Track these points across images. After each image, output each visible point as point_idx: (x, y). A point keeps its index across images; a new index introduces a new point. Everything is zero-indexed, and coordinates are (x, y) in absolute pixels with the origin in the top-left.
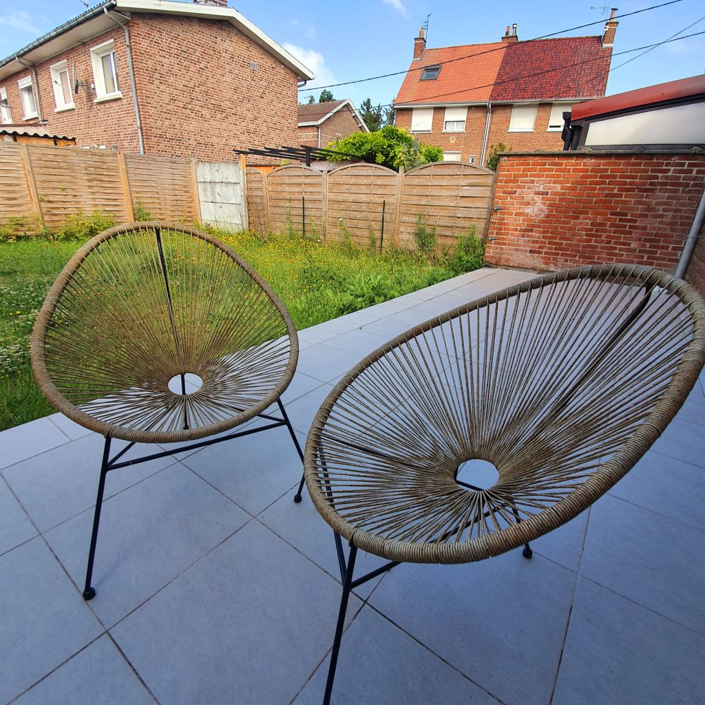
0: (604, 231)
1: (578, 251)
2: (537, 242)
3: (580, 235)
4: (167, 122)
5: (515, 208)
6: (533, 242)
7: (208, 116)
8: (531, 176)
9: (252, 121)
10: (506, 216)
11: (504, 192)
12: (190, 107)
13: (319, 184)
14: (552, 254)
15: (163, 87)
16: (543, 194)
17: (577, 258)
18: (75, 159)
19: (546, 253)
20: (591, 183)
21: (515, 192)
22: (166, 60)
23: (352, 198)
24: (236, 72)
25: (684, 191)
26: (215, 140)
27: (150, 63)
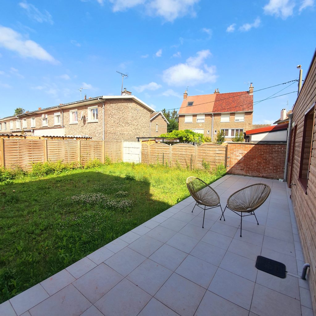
0: (261, 164)
1: (255, 170)
2: (242, 167)
3: (254, 165)
4: (112, 128)
5: (234, 157)
6: (241, 167)
7: (124, 126)
8: (237, 149)
9: (136, 126)
10: (231, 159)
11: (230, 153)
12: (119, 123)
13: (169, 149)
14: (247, 170)
15: (112, 119)
16: (242, 154)
17: (255, 172)
18: (91, 143)
19: (245, 170)
20: (255, 151)
21: (233, 153)
22: (114, 111)
23: (180, 153)
24: (133, 112)
25: (281, 154)
26: (125, 132)
27: (109, 112)
